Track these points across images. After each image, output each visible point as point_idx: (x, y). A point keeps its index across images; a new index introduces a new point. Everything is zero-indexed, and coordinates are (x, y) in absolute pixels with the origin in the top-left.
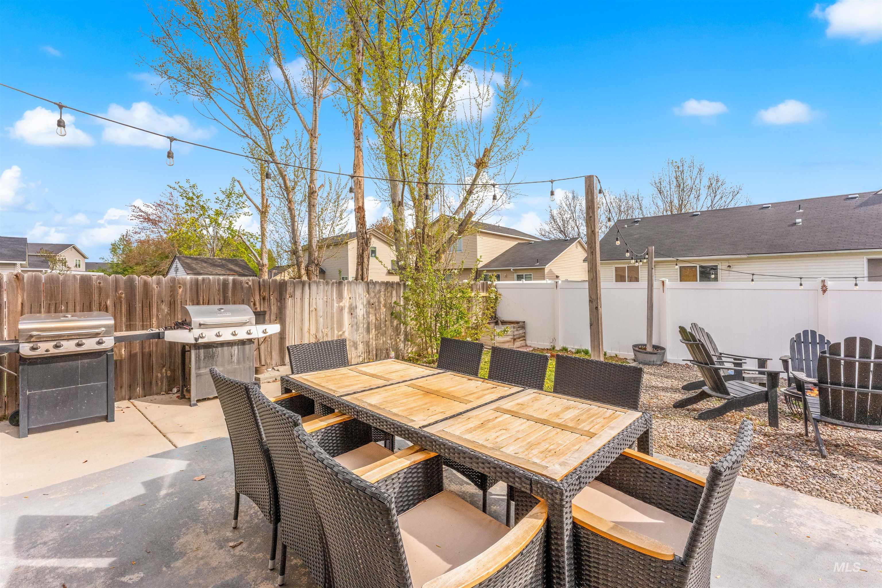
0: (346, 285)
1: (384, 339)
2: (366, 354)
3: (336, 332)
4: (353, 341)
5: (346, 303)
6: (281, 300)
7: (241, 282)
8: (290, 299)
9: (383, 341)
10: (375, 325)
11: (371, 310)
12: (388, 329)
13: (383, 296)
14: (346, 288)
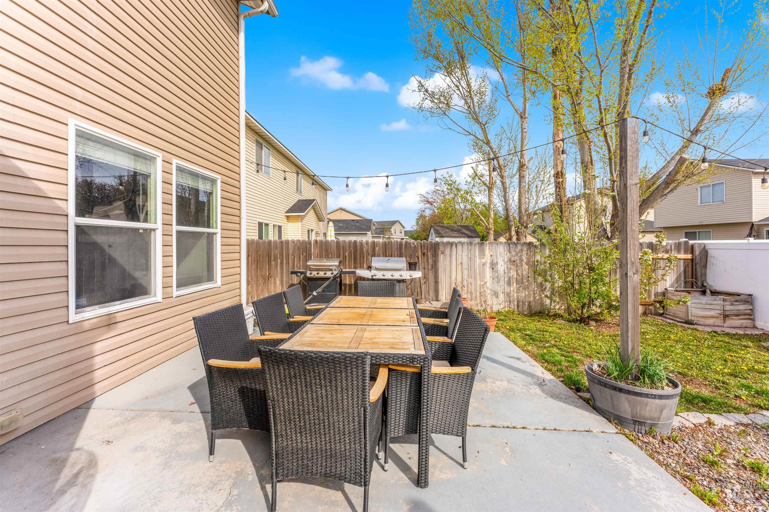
0: (488, 245)
1: (527, 293)
2: (506, 303)
3: (479, 282)
4: (494, 291)
5: (487, 259)
6: (435, 255)
7: (410, 244)
8: (442, 255)
9: (525, 294)
10: (517, 279)
11: (513, 267)
12: (530, 284)
13: (525, 255)
14: (487, 247)
